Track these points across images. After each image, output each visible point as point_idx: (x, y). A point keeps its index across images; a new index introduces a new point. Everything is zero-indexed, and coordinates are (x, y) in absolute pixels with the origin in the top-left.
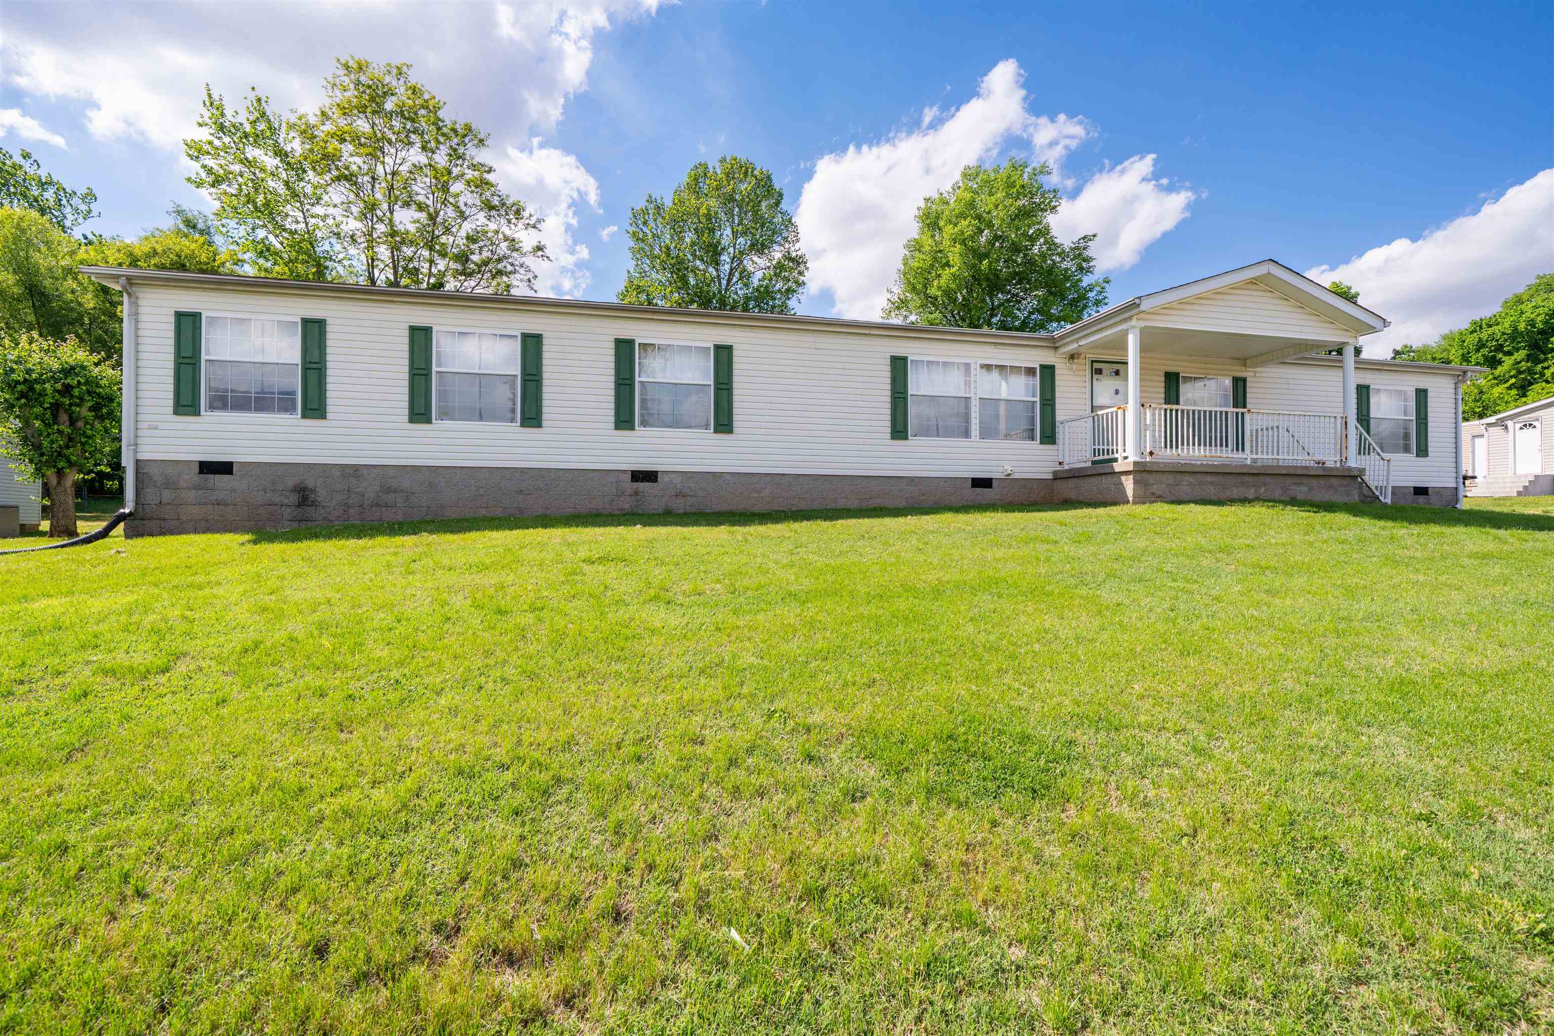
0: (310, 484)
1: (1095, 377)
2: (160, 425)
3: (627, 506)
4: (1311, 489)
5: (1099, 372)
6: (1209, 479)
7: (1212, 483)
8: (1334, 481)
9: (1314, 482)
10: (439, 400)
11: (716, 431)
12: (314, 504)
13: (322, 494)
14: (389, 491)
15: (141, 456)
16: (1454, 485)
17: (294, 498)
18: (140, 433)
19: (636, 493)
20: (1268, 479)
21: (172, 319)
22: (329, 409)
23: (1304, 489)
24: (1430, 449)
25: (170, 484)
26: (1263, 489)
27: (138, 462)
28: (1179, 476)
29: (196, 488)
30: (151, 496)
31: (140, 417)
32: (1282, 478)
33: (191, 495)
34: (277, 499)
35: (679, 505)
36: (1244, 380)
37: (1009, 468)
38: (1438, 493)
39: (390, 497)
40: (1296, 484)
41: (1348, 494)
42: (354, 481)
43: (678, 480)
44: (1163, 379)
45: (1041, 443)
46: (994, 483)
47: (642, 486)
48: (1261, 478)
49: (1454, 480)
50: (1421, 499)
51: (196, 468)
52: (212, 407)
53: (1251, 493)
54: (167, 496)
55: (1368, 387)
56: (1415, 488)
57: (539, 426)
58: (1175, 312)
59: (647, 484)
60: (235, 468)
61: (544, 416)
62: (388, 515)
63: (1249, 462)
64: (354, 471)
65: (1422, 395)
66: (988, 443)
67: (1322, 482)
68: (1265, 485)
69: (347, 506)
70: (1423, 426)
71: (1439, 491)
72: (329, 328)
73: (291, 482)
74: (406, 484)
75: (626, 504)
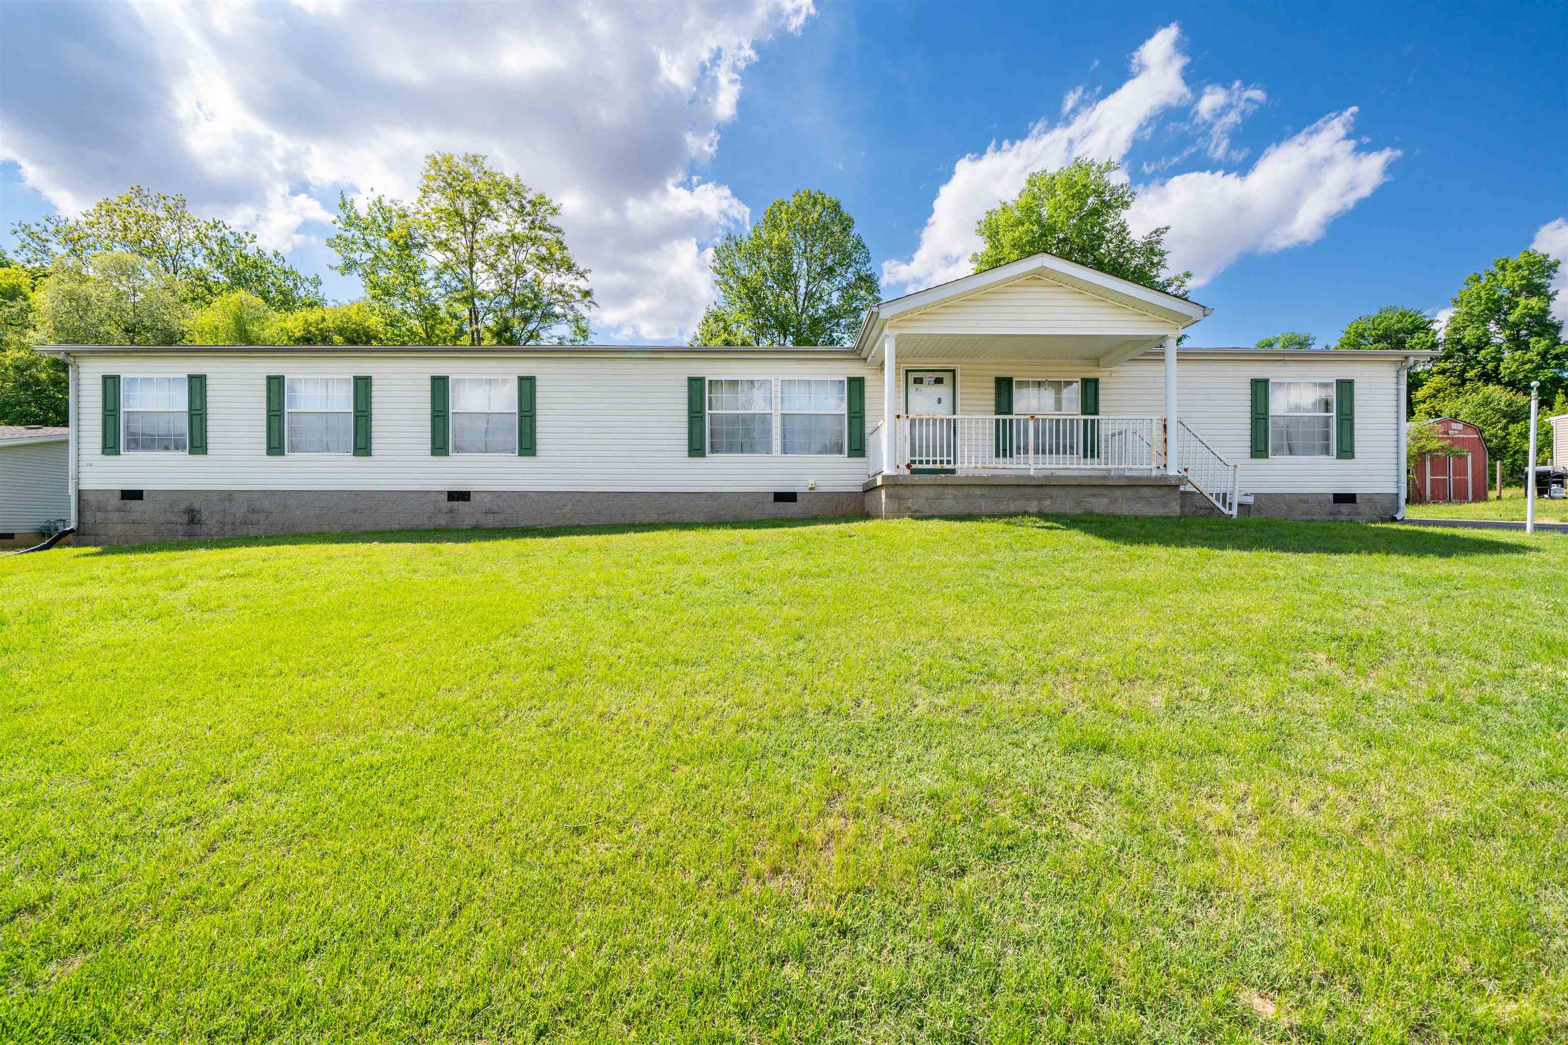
0: (197, 506)
1: (912, 388)
2: (95, 464)
3: (443, 522)
4: (1113, 501)
5: (918, 381)
6: (978, 492)
7: (982, 496)
8: (1146, 492)
9: (1118, 493)
10: (291, 435)
11: (520, 455)
12: (200, 522)
13: (205, 515)
14: (254, 511)
15: (82, 487)
16: (1395, 491)
17: (185, 518)
18: (81, 469)
19: (451, 511)
20: (1055, 491)
21: (100, 381)
22: (209, 446)
23: (1105, 501)
24: (1356, 449)
25: (101, 508)
26: (1048, 502)
27: (79, 492)
28: (940, 490)
29: (118, 510)
30: (88, 518)
31: (81, 457)
32: (1073, 490)
33: (115, 516)
34: (173, 519)
35: (490, 521)
36: (1096, 381)
37: (811, 482)
38: (1369, 500)
39: (255, 517)
40: (1094, 496)
41: (1165, 505)
42: (227, 503)
43: (488, 498)
44: (993, 385)
45: (849, 456)
46: (799, 498)
47: (455, 504)
48: (1047, 490)
49: (1394, 484)
50: (1345, 508)
51: (119, 495)
52: (128, 448)
53: (1033, 507)
54: (100, 516)
55: (1266, 381)
56: (1335, 495)
57: (369, 454)
58: (936, 317)
59: (461, 503)
60: (145, 494)
61: (373, 446)
62: (253, 532)
63: (1032, 473)
64: (229, 496)
65: (1345, 388)
66: (790, 457)
67: (1129, 493)
68: (1051, 497)
69: (224, 524)
70: (1346, 424)
71: (1370, 498)
72: (208, 382)
73: (183, 506)
74: (267, 505)
75: (442, 521)
